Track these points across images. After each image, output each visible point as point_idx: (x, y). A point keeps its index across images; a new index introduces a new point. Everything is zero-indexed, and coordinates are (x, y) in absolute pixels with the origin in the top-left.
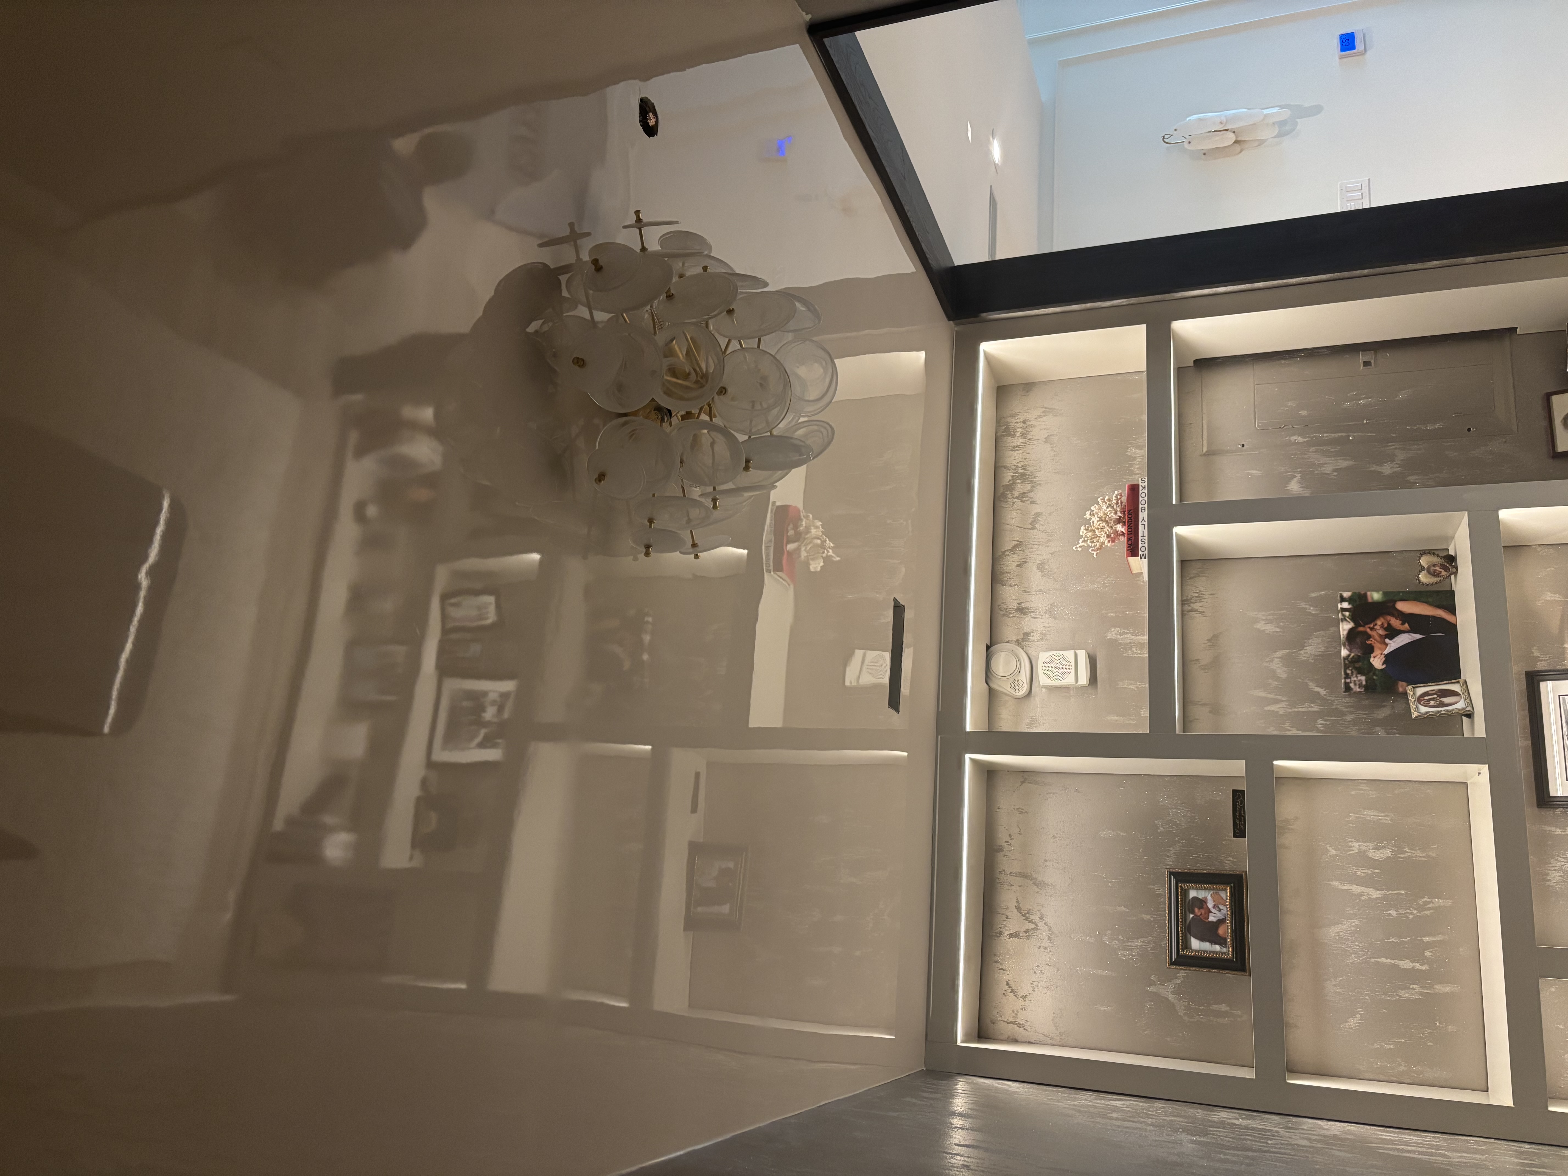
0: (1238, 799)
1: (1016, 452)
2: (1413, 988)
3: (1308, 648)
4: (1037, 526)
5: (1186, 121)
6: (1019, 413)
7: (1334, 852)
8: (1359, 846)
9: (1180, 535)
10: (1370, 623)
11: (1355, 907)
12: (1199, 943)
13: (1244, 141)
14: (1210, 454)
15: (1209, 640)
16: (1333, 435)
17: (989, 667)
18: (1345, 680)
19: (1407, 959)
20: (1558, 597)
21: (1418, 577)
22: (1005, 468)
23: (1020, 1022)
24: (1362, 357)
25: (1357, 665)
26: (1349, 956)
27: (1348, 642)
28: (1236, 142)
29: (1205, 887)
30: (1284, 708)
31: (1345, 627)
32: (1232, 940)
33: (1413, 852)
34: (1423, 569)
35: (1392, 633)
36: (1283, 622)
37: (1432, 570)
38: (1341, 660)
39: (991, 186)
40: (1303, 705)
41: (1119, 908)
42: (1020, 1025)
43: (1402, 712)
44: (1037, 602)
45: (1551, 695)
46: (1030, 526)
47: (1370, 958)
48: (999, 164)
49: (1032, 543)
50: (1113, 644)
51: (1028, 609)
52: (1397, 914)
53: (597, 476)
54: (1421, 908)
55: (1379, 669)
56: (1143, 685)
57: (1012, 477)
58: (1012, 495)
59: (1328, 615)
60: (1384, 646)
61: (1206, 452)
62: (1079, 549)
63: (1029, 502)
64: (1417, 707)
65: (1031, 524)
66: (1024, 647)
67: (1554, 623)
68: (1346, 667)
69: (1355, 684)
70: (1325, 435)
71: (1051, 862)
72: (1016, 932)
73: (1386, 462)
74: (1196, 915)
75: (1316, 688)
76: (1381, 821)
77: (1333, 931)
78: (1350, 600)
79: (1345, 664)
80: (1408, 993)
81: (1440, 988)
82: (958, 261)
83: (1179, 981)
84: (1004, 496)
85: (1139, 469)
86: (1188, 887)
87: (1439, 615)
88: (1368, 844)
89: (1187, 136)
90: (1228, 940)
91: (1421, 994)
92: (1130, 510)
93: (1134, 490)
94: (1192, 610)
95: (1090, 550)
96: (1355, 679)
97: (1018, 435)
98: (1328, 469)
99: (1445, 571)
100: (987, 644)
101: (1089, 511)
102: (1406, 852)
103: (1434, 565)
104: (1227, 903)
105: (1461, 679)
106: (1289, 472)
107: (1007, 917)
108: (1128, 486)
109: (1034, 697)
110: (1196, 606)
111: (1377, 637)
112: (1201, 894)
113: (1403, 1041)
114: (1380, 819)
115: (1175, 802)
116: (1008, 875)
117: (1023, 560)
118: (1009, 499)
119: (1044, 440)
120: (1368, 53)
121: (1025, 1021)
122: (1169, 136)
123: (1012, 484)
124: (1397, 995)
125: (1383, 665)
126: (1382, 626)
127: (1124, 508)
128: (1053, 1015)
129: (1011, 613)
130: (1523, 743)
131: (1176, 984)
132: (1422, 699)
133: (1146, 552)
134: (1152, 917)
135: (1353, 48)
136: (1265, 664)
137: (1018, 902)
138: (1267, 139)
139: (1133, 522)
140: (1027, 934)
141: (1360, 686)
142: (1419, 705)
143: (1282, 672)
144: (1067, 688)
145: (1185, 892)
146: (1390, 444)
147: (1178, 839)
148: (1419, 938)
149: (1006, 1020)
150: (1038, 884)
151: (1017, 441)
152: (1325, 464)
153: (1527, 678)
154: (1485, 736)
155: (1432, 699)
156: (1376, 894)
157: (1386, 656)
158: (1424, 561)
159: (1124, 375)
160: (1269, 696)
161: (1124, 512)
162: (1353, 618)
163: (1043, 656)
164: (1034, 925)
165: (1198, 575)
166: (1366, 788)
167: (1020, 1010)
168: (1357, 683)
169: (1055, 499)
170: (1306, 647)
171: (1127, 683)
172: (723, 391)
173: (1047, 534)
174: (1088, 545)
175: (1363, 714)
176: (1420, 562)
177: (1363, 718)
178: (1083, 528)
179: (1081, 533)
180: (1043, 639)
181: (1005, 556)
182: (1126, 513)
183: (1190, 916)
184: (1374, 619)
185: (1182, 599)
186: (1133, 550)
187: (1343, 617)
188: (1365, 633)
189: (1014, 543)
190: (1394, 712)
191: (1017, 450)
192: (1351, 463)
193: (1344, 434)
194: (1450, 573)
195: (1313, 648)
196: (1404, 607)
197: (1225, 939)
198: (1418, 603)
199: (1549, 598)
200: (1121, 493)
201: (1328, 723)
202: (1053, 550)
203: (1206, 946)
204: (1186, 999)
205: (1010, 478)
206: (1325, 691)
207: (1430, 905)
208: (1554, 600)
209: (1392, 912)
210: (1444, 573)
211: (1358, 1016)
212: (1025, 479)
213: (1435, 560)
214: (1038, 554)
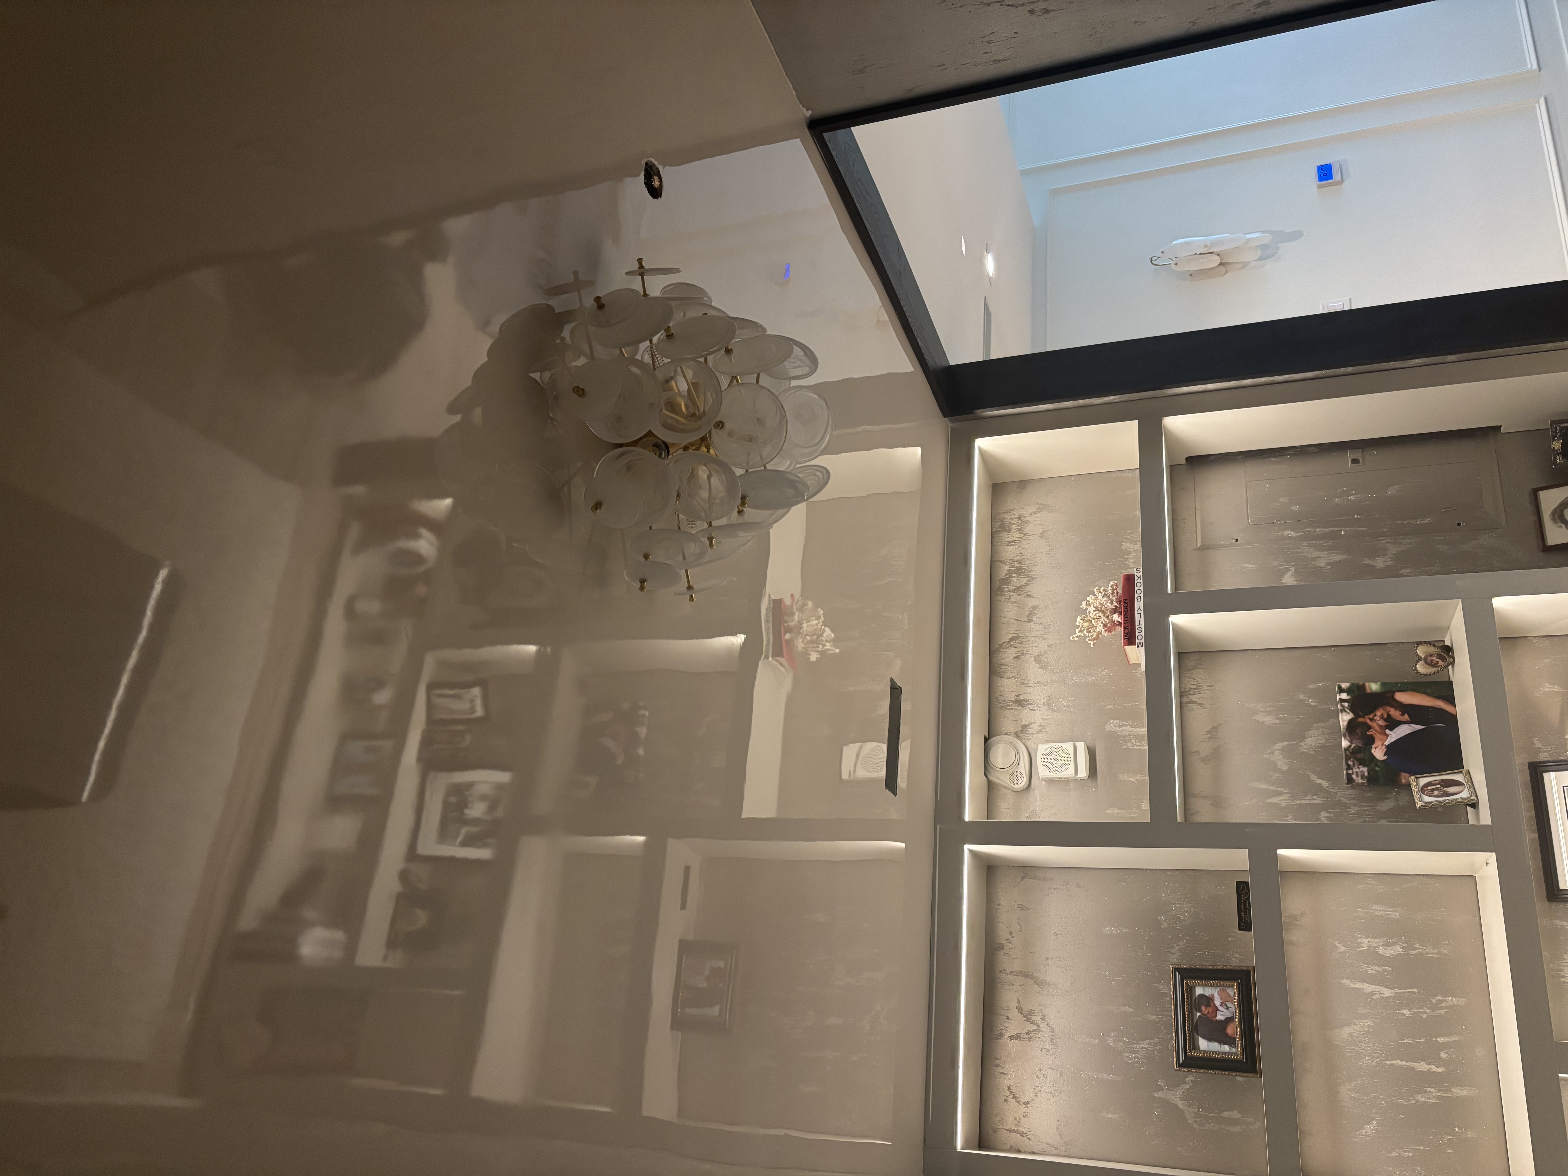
0: (1242, 891)
1: (1013, 547)
2: (1430, 1092)
3: (1308, 739)
4: (1034, 619)
5: (1171, 245)
6: (1014, 509)
7: (1343, 949)
8: (1369, 942)
9: (1176, 625)
10: (1369, 714)
11: (1368, 1006)
12: (1208, 1045)
13: (1229, 263)
14: (1204, 548)
15: (1208, 732)
16: (1325, 529)
17: (987, 758)
18: (1347, 771)
19: (1423, 1061)
20: (1557, 688)
21: (1416, 667)
22: (1001, 563)
23: (1022, 1130)
24: (1350, 455)
25: (1358, 756)
26: (1363, 1059)
27: (1349, 733)
28: (1221, 264)
29: (1211, 984)
30: (1286, 800)
31: (1345, 718)
32: (1241, 1039)
33: (1425, 948)
34: (1420, 659)
35: (1392, 724)
36: (1282, 714)
37: (1429, 661)
38: (1342, 752)
39: (985, 297)
40: (1306, 797)
41: (1123, 1008)
42: (1022, 1134)
43: (1406, 804)
44: (1036, 694)
45: (1554, 785)
46: (1026, 619)
47: (1385, 1060)
48: (994, 277)
49: (1029, 635)
50: (1112, 735)
51: (1026, 701)
52: (1410, 1014)
53: (594, 504)
54: (1434, 1007)
55: (1381, 760)
56: (1143, 777)
57: (1008, 571)
58: (1008, 588)
59: (1327, 707)
60: (1385, 737)
61: (1200, 547)
62: (1076, 639)
63: (1025, 595)
64: (1420, 797)
65: (1028, 617)
66: (1023, 740)
67: (1554, 715)
68: (1348, 758)
69: (1357, 776)
70: (1318, 530)
71: (1053, 961)
72: (1017, 1034)
73: (1379, 556)
74: (1203, 1014)
75: (1318, 780)
76: (1390, 916)
77: (1345, 1032)
78: (1348, 691)
79: (1346, 755)
80: (1425, 1097)
81: (1459, 1092)
82: (953, 361)
83: (1187, 1087)
84: (1000, 589)
85: (1134, 563)
86: (1193, 984)
87: (1439, 706)
88: (1378, 940)
89: (1174, 259)
90: (1238, 1040)
91: (1438, 1098)
92: (1126, 600)
93: (1129, 580)
94: (1191, 702)
95: (1087, 640)
96: (1357, 770)
97: (1013, 530)
98: (1322, 563)
99: (1442, 661)
100: (985, 736)
101: (1085, 601)
102: (1416, 948)
103: (1431, 656)
104: (1235, 1001)
105: (1463, 768)
106: (1283, 566)
107: (1008, 1018)
108: (1124, 576)
109: (1033, 790)
110: (1195, 698)
111: (1377, 728)
112: (1208, 991)
113: (1422, 1148)
114: (1388, 914)
115: (1178, 897)
116: (1008, 974)
117: (1020, 652)
118: (1005, 592)
119: (1040, 535)
120: (1345, 182)
121: (1028, 1130)
122: (1157, 258)
123: (1008, 578)
124: (1413, 1099)
125: (1384, 756)
126: (1382, 717)
127: (1119, 598)
128: (1057, 1123)
129: (1008, 705)
130: (1530, 836)
131: (1185, 1089)
132: (1426, 789)
133: (1143, 640)
134: (1157, 1017)
135: (1331, 178)
136: (1266, 756)
137: (1019, 1002)
138: (1250, 262)
139: (1129, 612)
140: (1029, 1036)
141: (1363, 777)
142: (1423, 795)
143: (1283, 764)
144: (1066, 781)
145: (1192, 989)
146: (1381, 538)
147: (1183, 935)
148: (1434, 1039)
149: (1008, 1128)
150: (1041, 983)
151: (1013, 536)
152: (1319, 557)
153: (1530, 769)
154: (1491, 824)
155: (1436, 789)
156: (1387, 993)
157: (1388, 747)
158: (1421, 651)
159: (1118, 473)
160: (1271, 788)
161: (1120, 602)
162: (1352, 709)
163: (1042, 748)
164: (1035, 1026)
165: (1195, 667)
166: (1373, 882)
167: (1022, 1118)
168: (1360, 774)
169: (1051, 593)
170: (1306, 738)
171: (1127, 775)
172: (720, 425)
173: (1044, 626)
174: (1084, 634)
175: (1367, 806)
176: (1416, 652)
177: (1367, 810)
178: (1079, 618)
179: (1077, 624)
180: (1041, 731)
181: (1003, 649)
182: (1122, 603)
183: (1197, 1015)
184: (1373, 710)
185: (1180, 690)
186: (1130, 639)
187: (1342, 708)
188: (1366, 724)
189: (1011, 636)
190: (1398, 804)
191: (1012, 545)
192: (1344, 557)
193: (1336, 529)
194: (1447, 663)
195: (1313, 740)
196: (1403, 697)
197: (1234, 1039)
198: (1417, 694)
199: (1547, 689)
200: (1116, 584)
201: (1332, 815)
202: (1051, 643)
203: (1215, 1046)
204: (1195, 1105)
205: (1006, 572)
206: (1327, 783)
207: (1443, 1005)
208: (1553, 691)
209: (1406, 1012)
210: (1441, 663)
211: (1375, 1122)
212: (1021, 573)
213: (1432, 649)
214: (1036, 646)
